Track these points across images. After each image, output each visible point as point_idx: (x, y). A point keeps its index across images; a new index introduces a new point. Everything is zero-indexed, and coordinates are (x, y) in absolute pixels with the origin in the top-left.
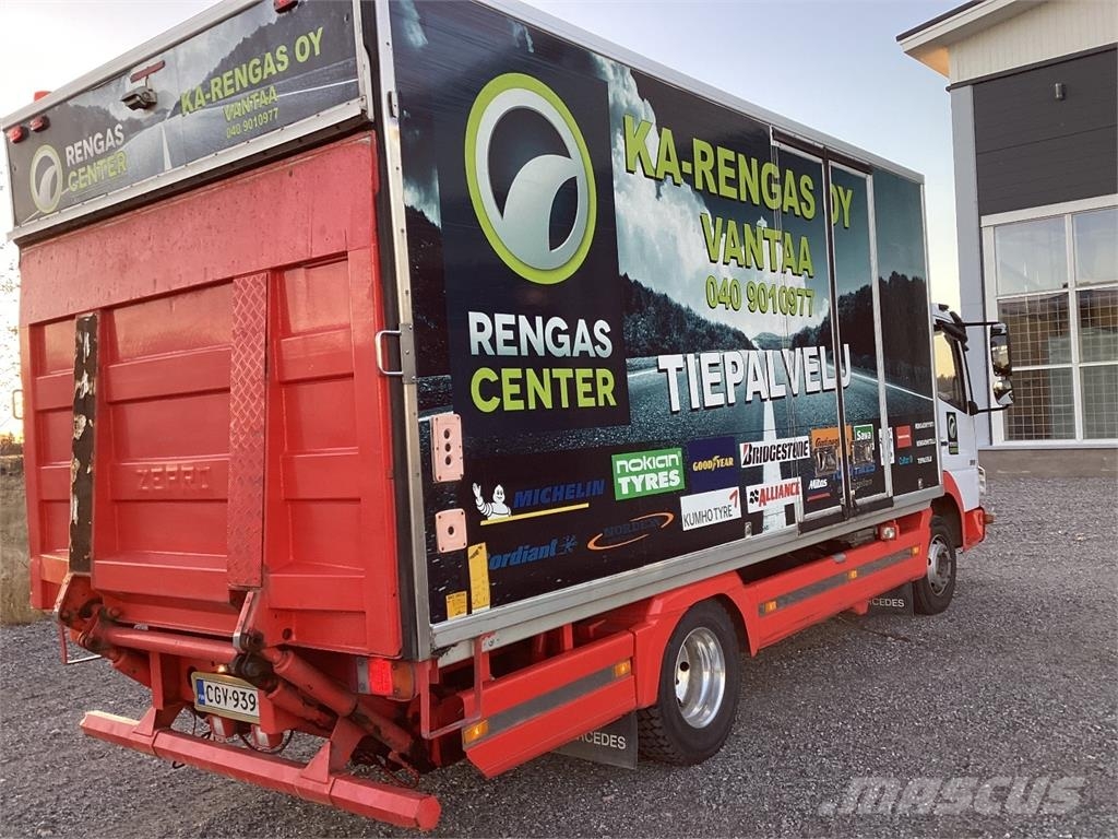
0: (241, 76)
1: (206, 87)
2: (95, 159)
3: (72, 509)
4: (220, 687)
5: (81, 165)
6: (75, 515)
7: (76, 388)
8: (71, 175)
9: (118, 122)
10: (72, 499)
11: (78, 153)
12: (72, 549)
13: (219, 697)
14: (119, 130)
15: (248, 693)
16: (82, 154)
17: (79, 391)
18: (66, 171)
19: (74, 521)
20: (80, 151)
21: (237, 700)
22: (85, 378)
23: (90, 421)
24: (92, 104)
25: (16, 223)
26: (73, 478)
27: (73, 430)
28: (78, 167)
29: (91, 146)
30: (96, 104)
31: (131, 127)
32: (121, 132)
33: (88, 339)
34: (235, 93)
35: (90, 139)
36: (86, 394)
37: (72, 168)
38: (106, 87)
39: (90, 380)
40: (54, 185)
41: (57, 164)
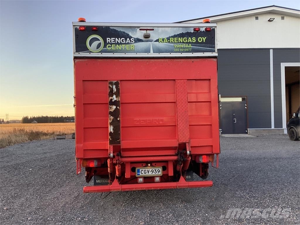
0: (181, 40)
2: (121, 44)
3: (110, 129)
4: (146, 170)
5: (114, 44)
6: (112, 130)
7: (110, 99)
8: (108, 45)
9: (132, 38)
10: (110, 127)
11: (112, 40)
12: (111, 139)
13: (146, 172)
14: (132, 40)
15: (157, 169)
16: (115, 41)
17: (112, 99)
18: (106, 44)
19: (111, 132)
20: (114, 40)
21: (153, 172)
22: (114, 96)
23: (118, 107)
24: (122, 31)
25: (76, 52)
26: (110, 121)
27: (109, 109)
28: (111, 44)
29: (119, 40)
30: (123, 31)
31: (138, 40)
32: (134, 40)
33: (115, 87)
34: (178, 42)
35: (119, 39)
36: (115, 100)
37: (109, 43)
38: (129, 28)
39: (116, 97)
40: (99, 46)
41: (101, 41)
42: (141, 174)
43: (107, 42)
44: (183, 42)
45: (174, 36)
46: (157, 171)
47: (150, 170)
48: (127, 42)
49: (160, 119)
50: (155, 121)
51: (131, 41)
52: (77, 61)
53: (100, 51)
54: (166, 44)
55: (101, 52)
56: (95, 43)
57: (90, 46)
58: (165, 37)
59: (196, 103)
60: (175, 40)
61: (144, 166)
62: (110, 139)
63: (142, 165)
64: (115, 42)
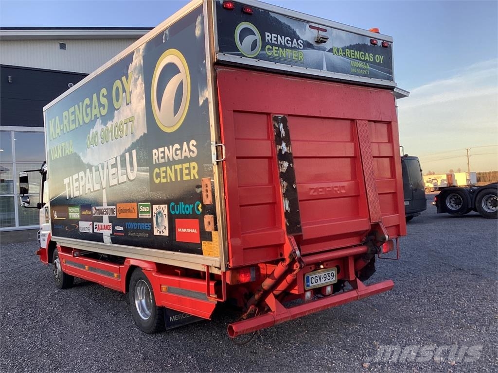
0: (358, 54)
1: (344, 49)
2: (285, 47)
3: (284, 205)
4: (317, 275)
5: (275, 45)
6: (288, 208)
7: (278, 149)
8: (268, 47)
9: (300, 39)
10: (284, 201)
11: (274, 39)
12: (288, 225)
13: (317, 280)
14: (300, 42)
15: (331, 272)
16: (277, 41)
17: (281, 150)
18: (264, 43)
19: (287, 211)
20: (275, 39)
21: (326, 278)
22: (284, 144)
23: (291, 164)
24: (286, 23)
25: (220, 51)
26: (282, 191)
27: (279, 168)
28: (273, 45)
29: (283, 40)
30: (289, 25)
31: (308, 45)
32: (302, 44)
33: (282, 127)
34: (355, 58)
35: (283, 37)
36: (285, 152)
37: (268, 43)
38: (295, 21)
39: (287, 146)
40: (254, 45)
41: (258, 36)
42: (311, 285)
43: (267, 41)
44: (360, 59)
45: (351, 47)
46: (330, 275)
47: (323, 275)
48: (294, 45)
49: (341, 186)
50: (336, 189)
51: (298, 45)
52: (219, 69)
53: (255, 55)
54: (341, 57)
55: (259, 58)
56: (249, 40)
57: (241, 44)
58: (340, 46)
59: (378, 159)
60: (352, 54)
61: (313, 269)
62: (286, 224)
63: (311, 268)
64: (276, 43)
